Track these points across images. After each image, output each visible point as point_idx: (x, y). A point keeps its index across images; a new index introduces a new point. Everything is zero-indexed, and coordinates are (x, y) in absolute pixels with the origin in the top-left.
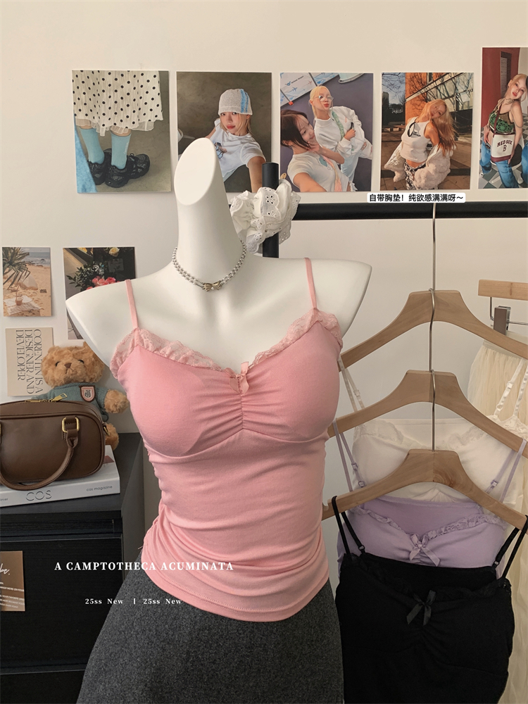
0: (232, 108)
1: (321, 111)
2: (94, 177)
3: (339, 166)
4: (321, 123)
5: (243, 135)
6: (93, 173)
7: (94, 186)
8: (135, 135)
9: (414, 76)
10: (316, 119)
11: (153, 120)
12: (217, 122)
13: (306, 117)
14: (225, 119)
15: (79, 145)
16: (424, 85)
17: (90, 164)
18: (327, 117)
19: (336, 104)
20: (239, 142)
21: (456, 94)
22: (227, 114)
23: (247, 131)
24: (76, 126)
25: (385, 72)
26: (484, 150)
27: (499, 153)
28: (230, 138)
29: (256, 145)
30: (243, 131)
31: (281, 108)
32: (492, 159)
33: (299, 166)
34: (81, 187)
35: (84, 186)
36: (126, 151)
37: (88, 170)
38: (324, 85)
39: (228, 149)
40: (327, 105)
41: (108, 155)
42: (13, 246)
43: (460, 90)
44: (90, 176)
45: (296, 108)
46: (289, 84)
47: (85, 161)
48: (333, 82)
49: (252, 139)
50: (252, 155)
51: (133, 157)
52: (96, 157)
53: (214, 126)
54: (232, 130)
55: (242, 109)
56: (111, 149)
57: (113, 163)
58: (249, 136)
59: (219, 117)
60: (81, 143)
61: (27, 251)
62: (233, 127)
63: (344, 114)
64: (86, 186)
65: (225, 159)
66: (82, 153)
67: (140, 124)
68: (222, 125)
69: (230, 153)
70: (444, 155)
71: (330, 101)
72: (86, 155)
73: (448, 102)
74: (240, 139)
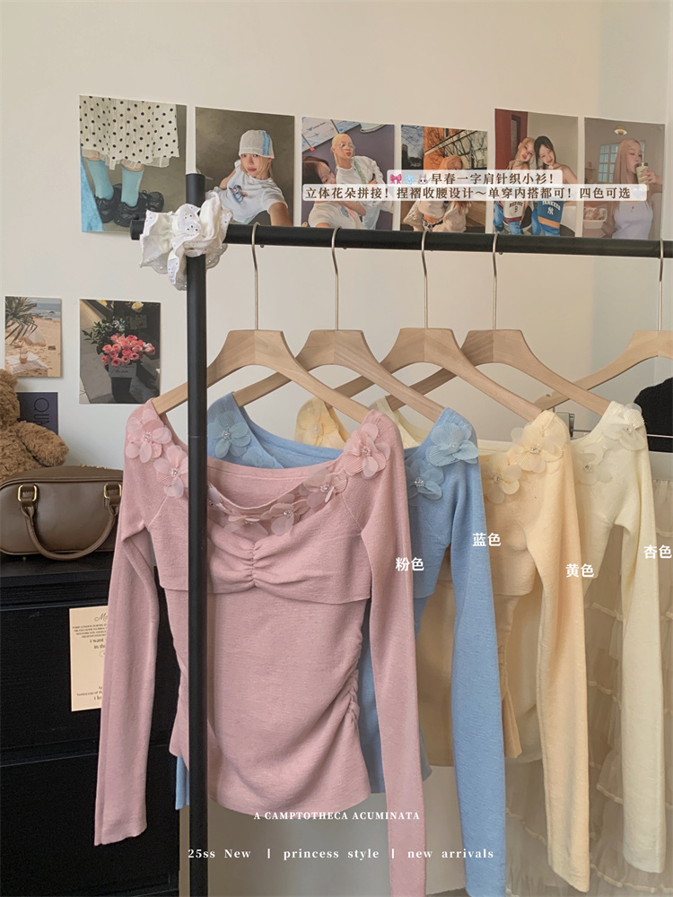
0: (254, 150)
1: (342, 159)
2: (101, 214)
3: (361, 218)
4: (342, 172)
5: (265, 179)
6: (100, 209)
7: (100, 224)
8: (149, 170)
9: (432, 130)
10: (338, 167)
11: (169, 156)
12: (237, 164)
13: (328, 164)
14: (245, 161)
15: (85, 178)
16: (442, 141)
17: (97, 199)
18: (349, 167)
19: (358, 153)
20: (260, 186)
21: (472, 152)
22: (248, 156)
23: (269, 176)
24: (82, 158)
25: (404, 124)
26: (497, 210)
27: (511, 214)
28: (251, 182)
29: (278, 191)
30: (264, 175)
31: (303, 153)
32: (504, 219)
33: (320, 216)
34: (86, 224)
35: (89, 224)
36: (138, 188)
37: (95, 207)
38: (345, 133)
39: (249, 193)
40: (349, 154)
41: (118, 191)
42: (19, 296)
43: (476, 148)
44: (97, 213)
45: (318, 155)
46: (310, 129)
47: (92, 196)
48: (355, 130)
49: (273, 184)
50: (275, 201)
51: (145, 194)
52: (104, 192)
53: (234, 167)
54: (253, 173)
55: (264, 151)
56: (121, 185)
57: (123, 200)
58: (270, 180)
59: (239, 158)
60: (87, 176)
61: (34, 301)
62: (254, 170)
63: (366, 164)
64: (92, 225)
65: (245, 203)
66: (88, 187)
67: (154, 159)
68: (242, 166)
69: (251, 197)
70: (460, 212)
71: (352, 150)
72: (93, 189)
73: (463, 158)
74: (261, 183)
